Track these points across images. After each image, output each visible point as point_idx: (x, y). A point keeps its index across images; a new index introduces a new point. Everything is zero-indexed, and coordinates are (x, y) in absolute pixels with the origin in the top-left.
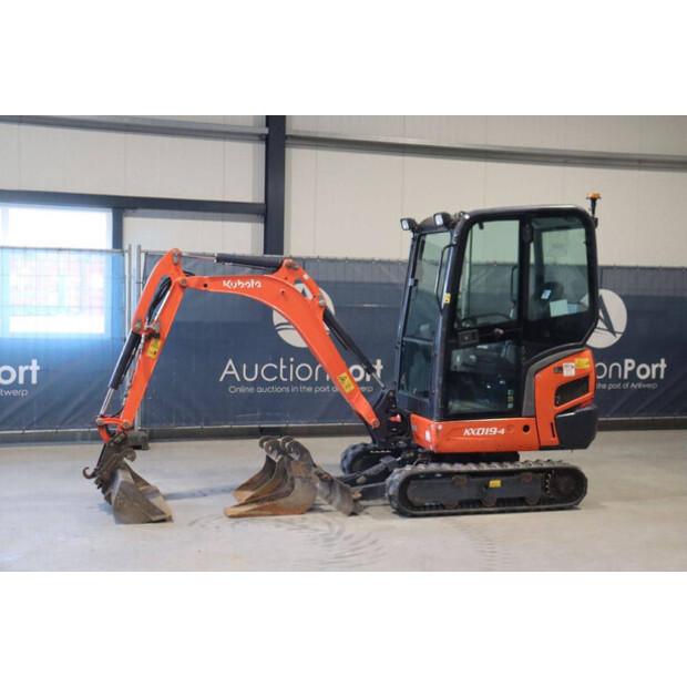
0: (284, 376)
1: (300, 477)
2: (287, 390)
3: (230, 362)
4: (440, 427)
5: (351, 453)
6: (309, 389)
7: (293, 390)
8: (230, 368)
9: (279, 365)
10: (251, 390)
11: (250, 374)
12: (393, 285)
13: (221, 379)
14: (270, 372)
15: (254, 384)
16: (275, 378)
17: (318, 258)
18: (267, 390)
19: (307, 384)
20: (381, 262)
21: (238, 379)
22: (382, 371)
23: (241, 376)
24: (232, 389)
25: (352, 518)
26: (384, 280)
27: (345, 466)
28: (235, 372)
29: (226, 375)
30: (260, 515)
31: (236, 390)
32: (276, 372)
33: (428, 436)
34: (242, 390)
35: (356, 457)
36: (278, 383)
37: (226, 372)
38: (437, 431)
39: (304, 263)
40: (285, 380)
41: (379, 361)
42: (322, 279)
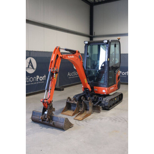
4: (108, 89)
6: (32, 84)
7: (29, 84)
19: (32, 82)
22: (46, 77)
33: (104, 91)
38: (108, 90)
39: (30, 52)
40: (28, 82)
41: (45, 75)
42: (34, 56)
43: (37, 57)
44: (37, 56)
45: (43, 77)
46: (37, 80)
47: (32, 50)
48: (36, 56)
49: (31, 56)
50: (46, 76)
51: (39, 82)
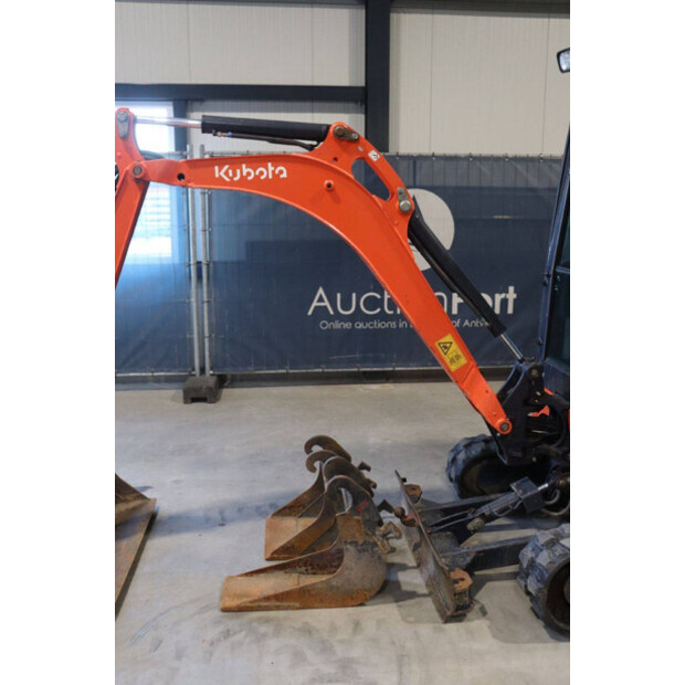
0: (390, 309)
1: (354, 543)
2: (393, 325)
3: (321, 291)
5: (461, 456)
7: (401, 325)
8: (320, 299)
9: (382, 295)
10: (347, 325)
11: (346, 306)
12: (533, 190)
13: (310, 313)
14: (371, 303)
15: (351, 318)
16: (378, 310)
17: (433, 155)
18: (368, 325)
20: (516, 159)
21: (332, 312)
22: (515, 300)
23: (334, 308)
24: (324, 325)
25: (452, 627)
26: (520, 184)
27: (453, 476)
28: (326, 303)
29: (316, 307)
30: (278, 608)
31: (328, 326)
32: (379, 303)
34: (337, 325)
35: (471, 463)
36: (383, 317)
37: (315, 304)
39: (415, 163)
40: (391, 312)
41: (511, 289)
42: (438, 182)
43: (457, 188)
44: (464, 184)
45: (498, 297)
46: (455, 311)
47: (425, 151)
48: (451, 182)
49: (418, 183)
50: (515, 292)
51: (467, 323)
